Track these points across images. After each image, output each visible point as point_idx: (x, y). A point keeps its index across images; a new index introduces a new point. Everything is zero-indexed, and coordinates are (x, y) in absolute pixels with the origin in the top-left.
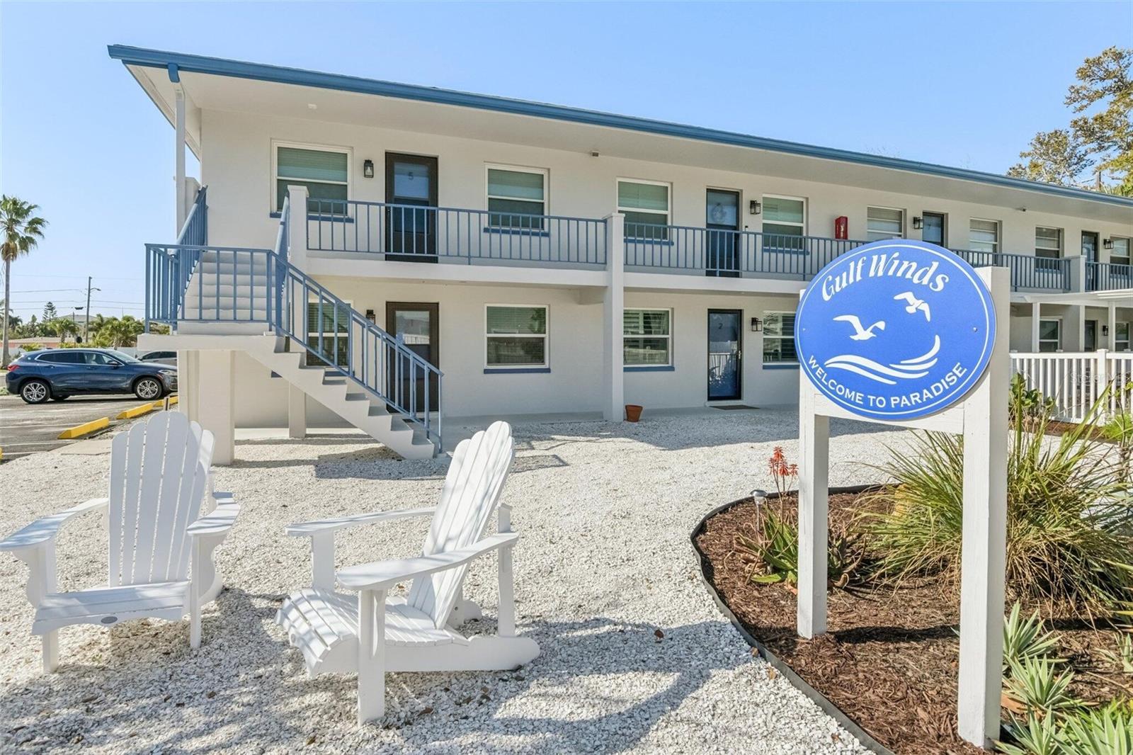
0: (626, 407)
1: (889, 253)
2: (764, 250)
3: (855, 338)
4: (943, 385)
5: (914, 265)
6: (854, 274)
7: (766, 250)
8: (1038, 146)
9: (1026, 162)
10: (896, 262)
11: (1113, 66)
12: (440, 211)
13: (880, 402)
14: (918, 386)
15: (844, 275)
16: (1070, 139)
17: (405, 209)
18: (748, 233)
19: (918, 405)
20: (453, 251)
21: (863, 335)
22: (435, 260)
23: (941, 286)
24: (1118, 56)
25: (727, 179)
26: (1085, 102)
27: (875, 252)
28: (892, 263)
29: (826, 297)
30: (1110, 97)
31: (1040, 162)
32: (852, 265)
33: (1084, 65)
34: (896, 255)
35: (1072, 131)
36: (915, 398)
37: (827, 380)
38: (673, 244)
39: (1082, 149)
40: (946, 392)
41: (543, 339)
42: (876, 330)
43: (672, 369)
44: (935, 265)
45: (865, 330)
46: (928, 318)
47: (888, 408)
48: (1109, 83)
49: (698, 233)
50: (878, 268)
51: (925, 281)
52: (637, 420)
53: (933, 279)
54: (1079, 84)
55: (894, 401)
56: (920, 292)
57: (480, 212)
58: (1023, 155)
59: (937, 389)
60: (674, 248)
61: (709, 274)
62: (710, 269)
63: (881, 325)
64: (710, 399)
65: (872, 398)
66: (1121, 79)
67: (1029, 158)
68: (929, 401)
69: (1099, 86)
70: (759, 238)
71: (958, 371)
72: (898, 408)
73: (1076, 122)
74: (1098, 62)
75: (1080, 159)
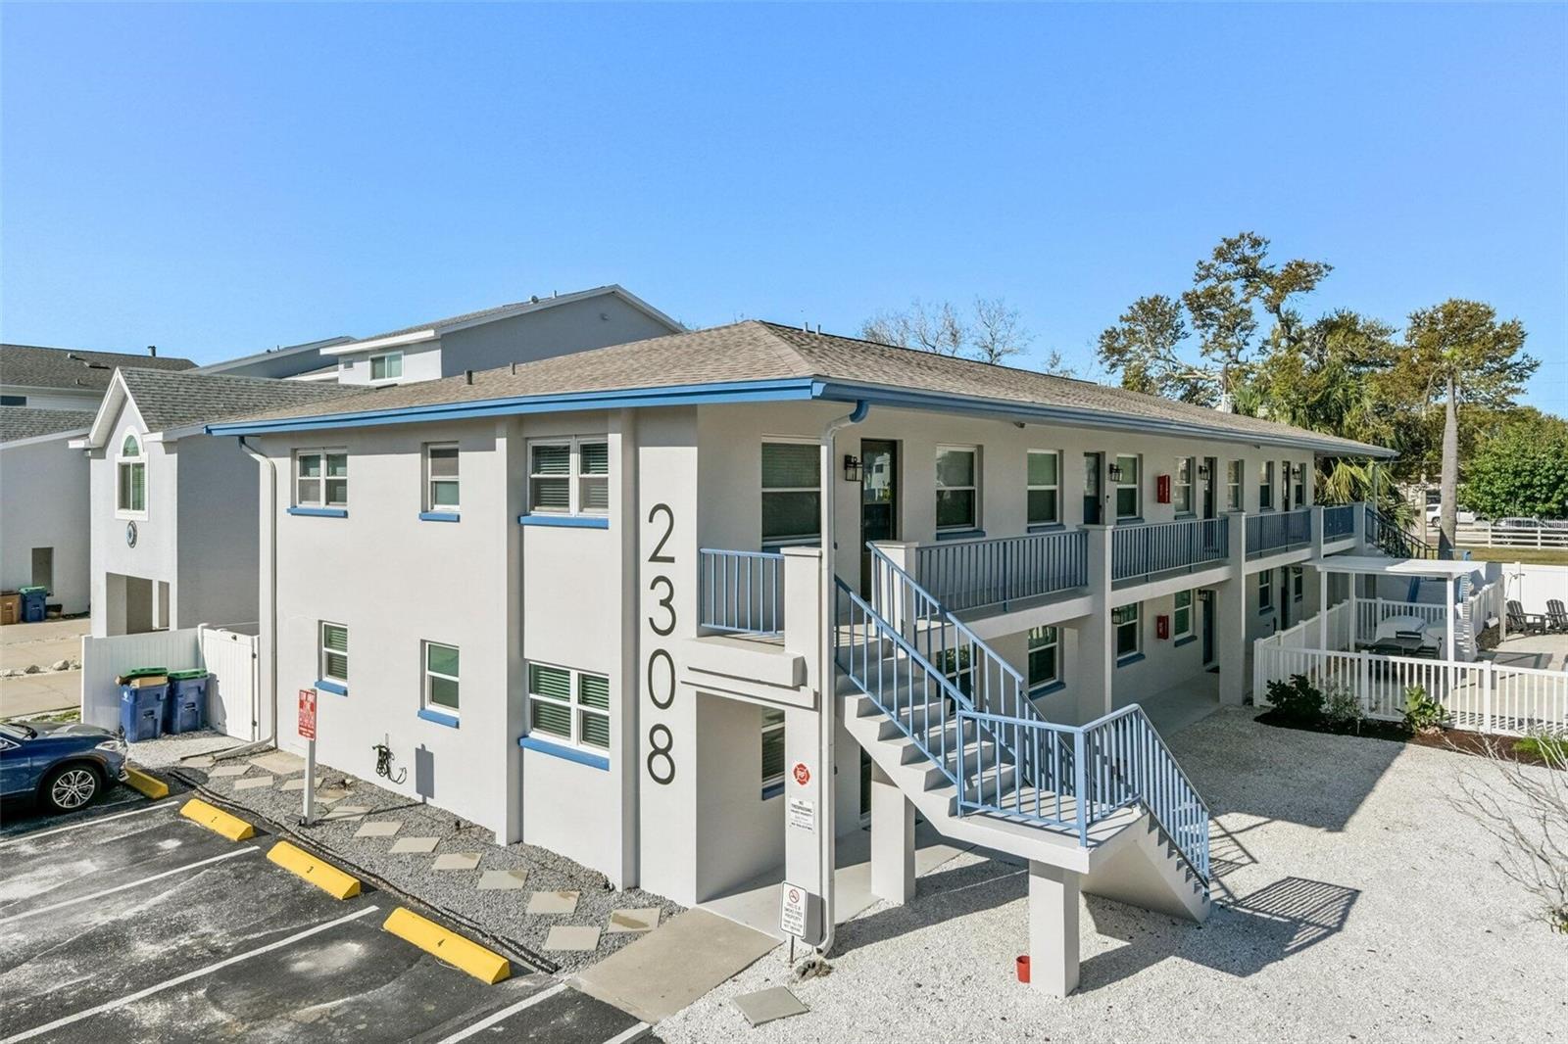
8: (1138, 311)
30: (1239, 282)
31: (1138, 328)
33: (1222, 245)
48: (1241, 267)
54: (1210, 261)
66: (1254, 266)
69: (1230, 269)
74: (1234, 244)
75: (1177, 331)
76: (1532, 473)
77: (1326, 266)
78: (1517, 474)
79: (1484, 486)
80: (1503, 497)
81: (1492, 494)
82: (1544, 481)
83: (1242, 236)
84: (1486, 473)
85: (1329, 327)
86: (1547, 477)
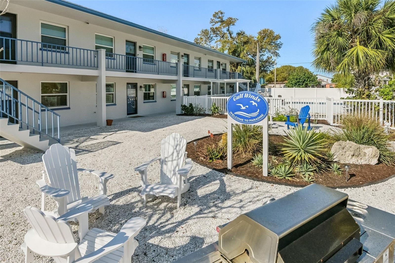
0: (107, 120)
1: (249, 93)
2: (143, 63)
3: (242, 108)
4: (260, 117)
5: (254, 96)
6: (241, 96)
7: (145, 63)
8: (202, 33)
9: (199, 37)
10: (250, 95)
11: (220, 16)
12: (18, 41)
13: (247, 120)
14: (255, 118)
15: (239, 96)
16: (210, 32)
17: (5, 39)
18: (139, 58)
19: (255, 121)
20: (24, 58)
21: (243, 108)
22: (15, 63)
23: (259, 101)
24: (222, 13)
25: (133, 38)
26: (214, 23)
27: (246, 93)
28: (249, 95)
29: (234, 100)
30: (220, 24)
31: (202, 37)
32: (241, 94)
33: (214, 14)
34: (250, 94)
35: (210, 30)
36: (254, 120)
37: (235, 116)
38: (115, 59)
39: (212, 36)
40: (260, 119)
41: (66, 96)
42: (246, 107)
43: (115, 105)
44: (258, 97)
45: (244, 107)
46: (257, 106)
47: (249, 122)
48: (219, 19)
49: (123, 57)
50: (246, 96)
51: (256, 99)
52: (111, 125)
53: (257, 99)
54: (213, 18)
55: (250, 120)
56: (255, 101)
57: (37, 43)
58: (198, 35)
59: (259, 118)
60: (115, 61)
61: (127, 71)
62: (127, 70)
63: (247, 107)
64: (128, 114)
65: (245, 120)
66: (222, 19)
67: (200, 36)
68: (257, 120)
69: (217, 20)
70: (142, 59)
71: (262, 115)
72: (251, 121)
73: (211, 28)
74: (217, 13)
75: (211, 38)
76: (300, 79)
77: (237, 19)
78: (297, 79)
79: (291, 82)
80: (294, 84)
81: (292, 84)
82: (302, 81)
83: (219, 12)
84: (291, 79)
85: (239, 34)
86: (302, 80)
